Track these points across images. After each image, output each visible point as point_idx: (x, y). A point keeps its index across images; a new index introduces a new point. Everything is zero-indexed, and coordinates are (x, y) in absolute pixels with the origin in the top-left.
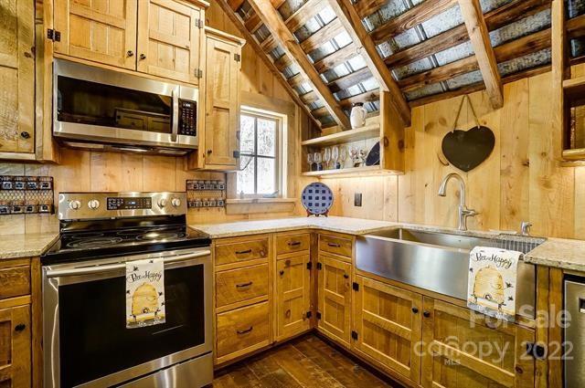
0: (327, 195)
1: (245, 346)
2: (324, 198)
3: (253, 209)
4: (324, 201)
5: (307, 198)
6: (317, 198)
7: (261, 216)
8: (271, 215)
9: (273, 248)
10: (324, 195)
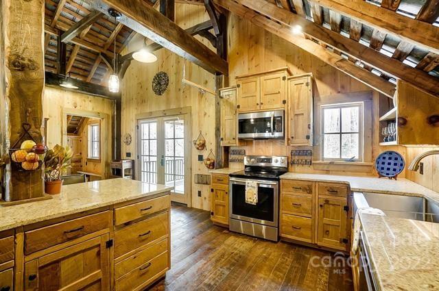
0: (399, 162)
1: (296, 236)
2: (395, 164)
3: (331, 168)
4: (395, 167)
5: (380, 163)
6: (389, 164)
7: (340, 173)
8: (349, 173)
9: (316, 190)
10: (396, 162)
